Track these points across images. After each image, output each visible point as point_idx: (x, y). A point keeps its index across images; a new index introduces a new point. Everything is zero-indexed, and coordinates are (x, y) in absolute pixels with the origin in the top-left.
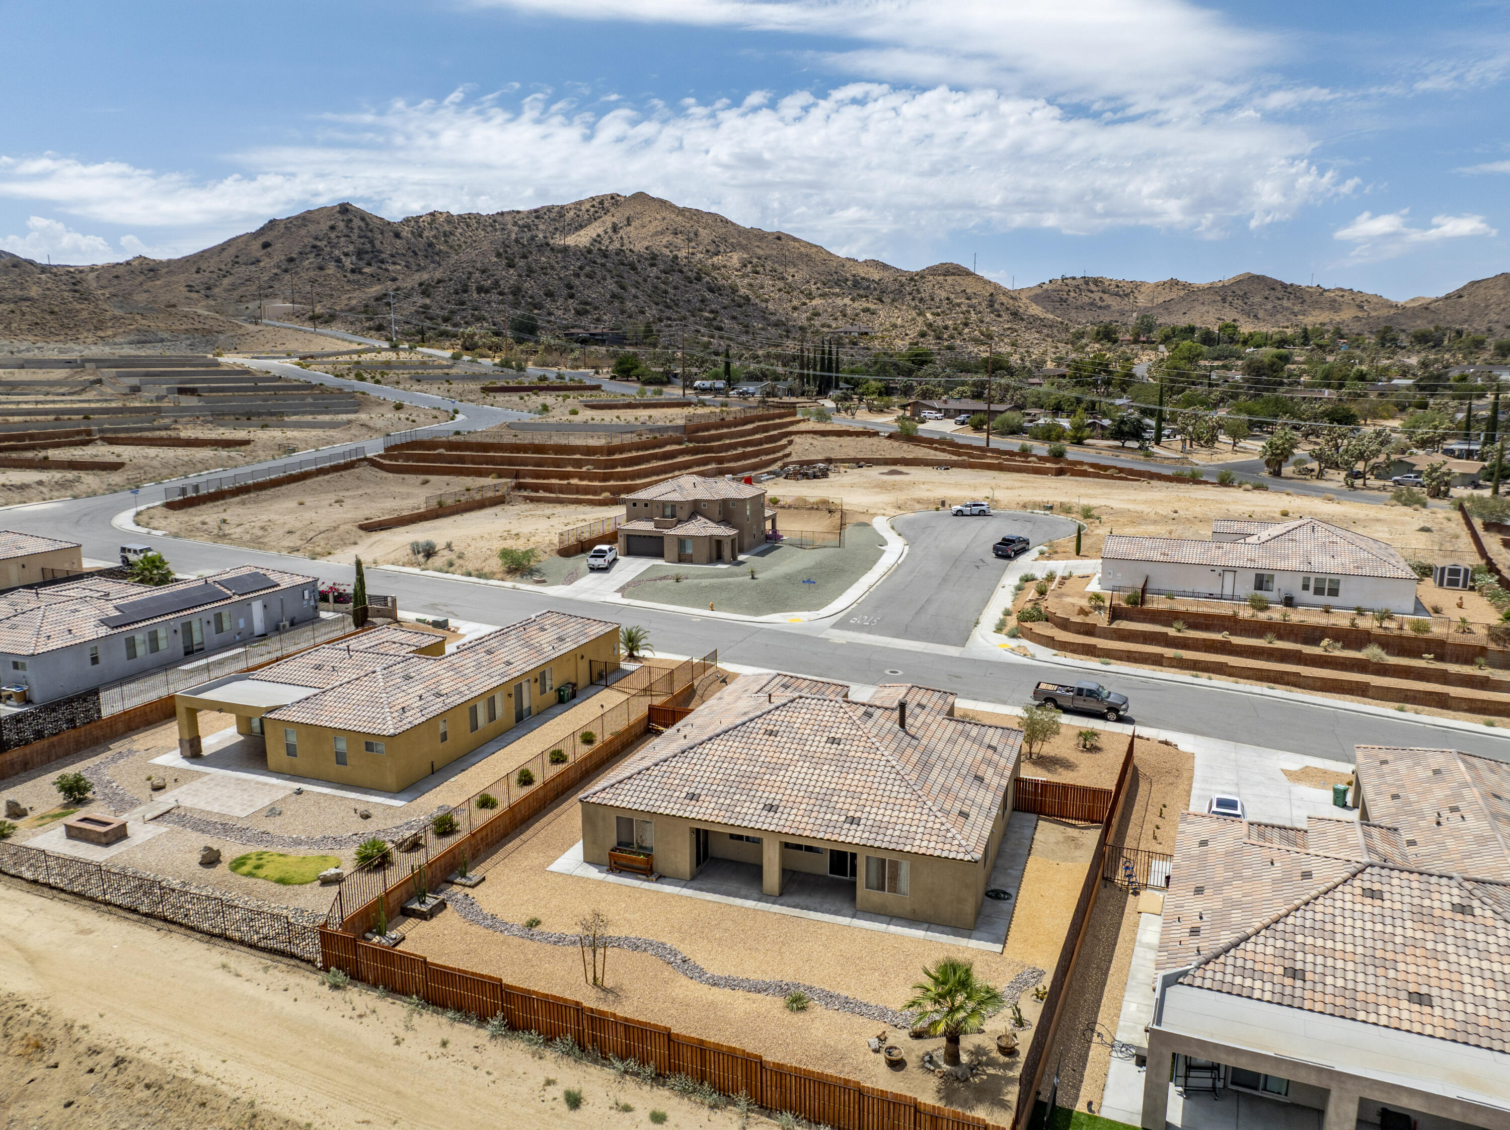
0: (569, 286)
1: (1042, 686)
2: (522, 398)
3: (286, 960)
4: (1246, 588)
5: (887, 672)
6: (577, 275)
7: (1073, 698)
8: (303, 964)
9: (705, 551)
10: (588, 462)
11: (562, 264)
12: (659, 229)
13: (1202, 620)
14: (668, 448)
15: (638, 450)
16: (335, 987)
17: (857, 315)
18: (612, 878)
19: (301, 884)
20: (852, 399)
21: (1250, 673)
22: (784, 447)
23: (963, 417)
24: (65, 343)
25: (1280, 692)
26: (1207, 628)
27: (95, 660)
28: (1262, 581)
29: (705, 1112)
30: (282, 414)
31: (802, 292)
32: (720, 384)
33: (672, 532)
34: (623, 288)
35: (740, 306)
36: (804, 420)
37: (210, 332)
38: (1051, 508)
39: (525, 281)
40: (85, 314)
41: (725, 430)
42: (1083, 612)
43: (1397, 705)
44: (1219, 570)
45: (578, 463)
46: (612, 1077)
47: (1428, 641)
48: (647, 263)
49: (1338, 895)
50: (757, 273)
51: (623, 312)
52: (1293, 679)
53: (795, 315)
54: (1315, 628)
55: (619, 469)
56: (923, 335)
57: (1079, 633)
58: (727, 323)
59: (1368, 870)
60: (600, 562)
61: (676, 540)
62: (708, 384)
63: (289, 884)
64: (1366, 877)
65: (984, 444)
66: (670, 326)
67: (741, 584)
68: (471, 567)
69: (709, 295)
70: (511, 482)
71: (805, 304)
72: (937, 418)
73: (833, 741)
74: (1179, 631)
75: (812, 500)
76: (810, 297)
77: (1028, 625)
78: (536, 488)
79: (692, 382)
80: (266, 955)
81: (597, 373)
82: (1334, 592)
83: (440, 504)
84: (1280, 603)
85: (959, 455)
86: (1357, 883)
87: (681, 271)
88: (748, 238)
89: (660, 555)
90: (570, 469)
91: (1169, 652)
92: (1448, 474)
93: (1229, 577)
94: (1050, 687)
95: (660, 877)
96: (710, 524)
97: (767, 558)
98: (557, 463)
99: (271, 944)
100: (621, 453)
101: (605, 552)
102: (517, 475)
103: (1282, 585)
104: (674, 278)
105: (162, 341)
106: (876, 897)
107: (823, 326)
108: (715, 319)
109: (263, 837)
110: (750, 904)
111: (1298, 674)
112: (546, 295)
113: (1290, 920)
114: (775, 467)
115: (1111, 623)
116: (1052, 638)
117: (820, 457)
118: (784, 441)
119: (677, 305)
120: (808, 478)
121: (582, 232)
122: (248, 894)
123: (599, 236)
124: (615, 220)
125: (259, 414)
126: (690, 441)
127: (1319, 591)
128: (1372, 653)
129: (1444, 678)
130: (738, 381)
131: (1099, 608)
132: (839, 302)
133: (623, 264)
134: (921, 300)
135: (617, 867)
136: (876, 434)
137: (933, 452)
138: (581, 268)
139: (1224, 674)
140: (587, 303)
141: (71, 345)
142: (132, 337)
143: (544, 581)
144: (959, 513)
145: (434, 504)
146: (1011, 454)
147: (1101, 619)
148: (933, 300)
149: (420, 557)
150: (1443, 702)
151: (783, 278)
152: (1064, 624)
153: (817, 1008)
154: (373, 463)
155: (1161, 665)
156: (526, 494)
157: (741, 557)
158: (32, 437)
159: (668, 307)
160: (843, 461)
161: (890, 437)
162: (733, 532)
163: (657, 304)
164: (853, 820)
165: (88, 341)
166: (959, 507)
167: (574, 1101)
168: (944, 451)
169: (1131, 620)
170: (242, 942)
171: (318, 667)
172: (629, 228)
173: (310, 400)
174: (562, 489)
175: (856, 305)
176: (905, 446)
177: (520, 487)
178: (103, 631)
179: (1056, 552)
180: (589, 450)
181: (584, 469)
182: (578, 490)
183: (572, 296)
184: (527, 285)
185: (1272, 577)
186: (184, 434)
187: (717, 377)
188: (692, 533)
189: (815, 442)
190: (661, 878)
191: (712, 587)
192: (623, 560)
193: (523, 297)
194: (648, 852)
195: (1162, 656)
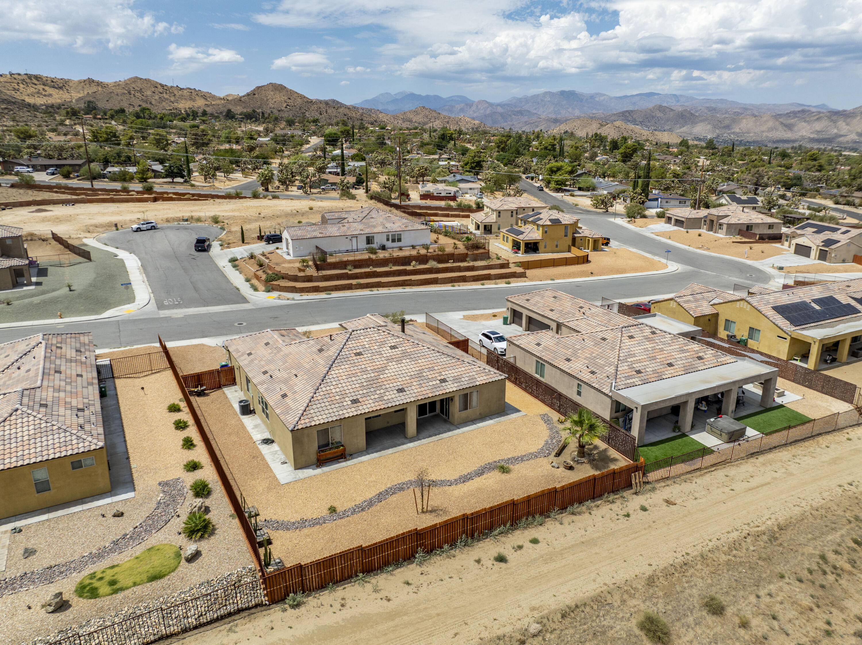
3: (237, 617)
4: (363, 244)
8: (253, 611)
13: (357, 263)
16: (297, 606)
19: (173, 571)
21: (391, 284)
23: (48, 170)
25: (408, 290)
26: (360, 267)
28: (369, 240)
29: (543, 528)
38: (187, 220)
42: (300, 270)
43: (450, 284)
44: (349, 237)
46: (493, 541)
47: (448, 255)
49: (624, 341)
52: (409, 282)
54: (405, 258)
57: (304, 281)
63: (164, 576)
65: (90, 187)
72: (31, 171)
74: (350, 270)
77: (274, 283)
82: (399, 240)
84: (379, 249)
85: (79, 194)
91: (354, 282)
92: (348, 183)
93: (354, 240)
95: (350, 455)
97: (47, 277)
99: (209, 616)
103: (379, 240)
106: (464, 414)
111: (410, 280)
113: (621, 355)
115: (318, 273)
127: (393, 241)
128: (432, 264)
129: (459, 269)
131: (307, 266)
139: (380, 287)
144: (138, 230)
146: (117, 191)
147: (311, 271)
150: (464, 279)
152: (295, 279)
155: (352, 289)
157: (33, 280)
161: (13, 186)
164: (443, 381)
167: (501, 559)
169: (324, 270)
170: (185, 631)
179: (230, 243)
185: (373, 237)
190: (352, 456)
194: (340, 444)
195: (351, 284)
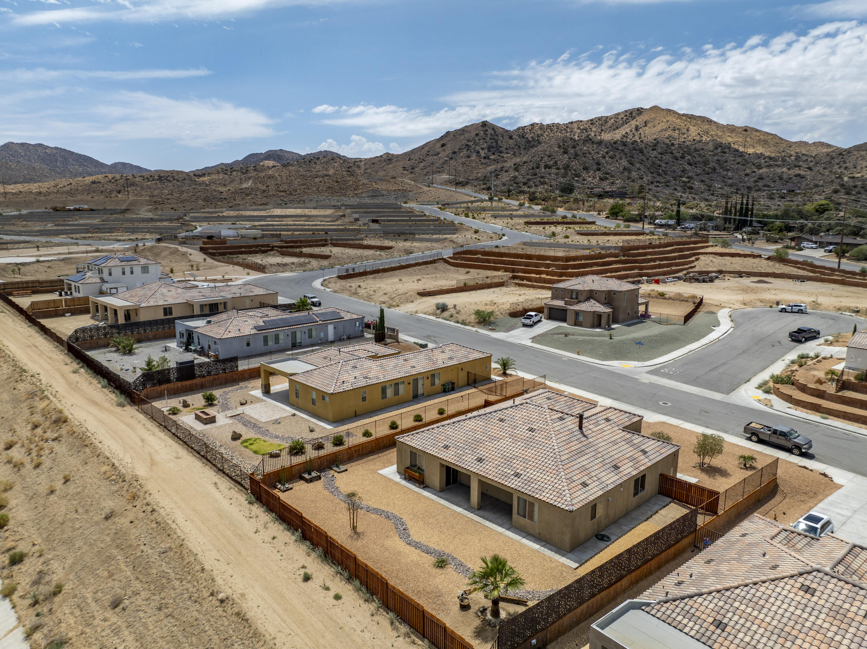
0: (598, 164)
1: (753, 425)
2: (544, 228)
3: (239, 487)
5: (661, 403)
6: (604, 157)
7: (770, 435)
8: (244, 490)
9: (589, 320)
10: (553, 265)
11: (596, 151)
12: (664, 128)
14: (607, 259)
15: (586, 259)
16: (250, 503)
17: (790, 179)
18: (404, 483)
19: (262, 455)
20: (758, 233)
22: (693, 262)
23: (831, 247)
24: (340, 197)
27: (248, 345)
29: (361, 602)
30: (414, 234)
31: (754, 164)
32: (672, 222)
33: (572, 308)
34: (631, 164)
35: (708, 174)
36: (712, 246)
37: (405, 191)
38: (858, 312)
39: (572, 161)
40: (351, 183)
41: (650, 250)
42: (820, 382)
45: (548, 266)
46: (332, 573)
48: (650, 148)
49: (782, 584)
50: (725, 153)
51: (629, 178)
53: (746, 179)
55: (570, 270)
56: (836, 191)
57: (812, 395)
58: (697, 184)
59: (814, 573)
60: (528, 321)
61: (573, 312)
62: (663, 222)
63: (256, 454)
64: (810, 577)
65: (836, 267)
66: (658, 187)
67: (602, 341)
68: (460, 318)
69: (688, 167)
70: (510, 275)
71: (754, 172)
72: (812, 248)
73: (531, 430)
75: (686, 295)
76: (759, 167)
77: (777, 386)
78: (522, 278)
79: (654, 221)
80: (233, 483)
81: (599, 214)
83: (465, 284)
85: (815, 272)
86: (801, 580)
87: (672, 153)
88: (723, 131)
89: (564, 320)
90: (543, 269)
94: (758, 426)
95: (426, 487)
96: (598, 304)
97: (631, 328)
98: (537, 265)
99: (237, 478)
100: (574, 261)
101: (532, 316)
102: (513, 271)
104: (667, 157)
105: (383, 195)
106: (521, 520)
107: (765, 186)
108: (689, 182)
109: (265, 433)
110: (459, 510)
112: (583, 169)
113: (737, 591)
114: (680, 274)
115: (838, 391)
116: (791, 396)
117: (715, 269)
118: (693, 258)
119: (666, 174)
120: (699, 282)
121: (617, 131)
122: (240, 455)
123: (627, 133)
124: (637, 123)
125: (403, 234)
126: (624, 256)
130: (685, 220)
131: (832, 380)
132: (779, 170)
133: (635, 150)
134: (846, 168)
135: (410, 478)
136: (760, 256)
137: (796, 270)
138: (607, 153)
140: (607, 174)
141: (343, 198)
142: (370, 194)
143: (494, 329)
144: (783, 310)
145: (462, 285)
146: (853, 273)
147: (831, 388)
148: (855, 168)
149: (439, 312)
151: (742, 156)
152: (803, 388)
153: (450, 570)
154: (445, 261)
156: (517, 281)
157: (613, 326)
158: (301, 242)
159: (659, 175)
160: (730, 272)
161: (769, 258)
162: (608, 310)
163: (652, 173)
164: (517, 475)
165: (350, 196)
166: (784, 306)
167: (307, 578)
168: (804, 269)
169: (856, 391)
170: (227, 475)
171: (325, 358)
172: (645, 128)
173: (432, 227)
174: (536, 280)
175: (791, 172)
176: (777, 265)
177: (514, 277)
178: (254, 331)
179: (838, 341)
180: (556, 259)
181: (550, 269)
182: (545, 281)
183: (599, 170)
184: (573, 163)
186: (365, 243)
187: (671, 218)
188: (583, 309)
189: (714, 260)
191: (584, 341)
192: (544, 321)
193: (570, 170)
194: (422, 472)
